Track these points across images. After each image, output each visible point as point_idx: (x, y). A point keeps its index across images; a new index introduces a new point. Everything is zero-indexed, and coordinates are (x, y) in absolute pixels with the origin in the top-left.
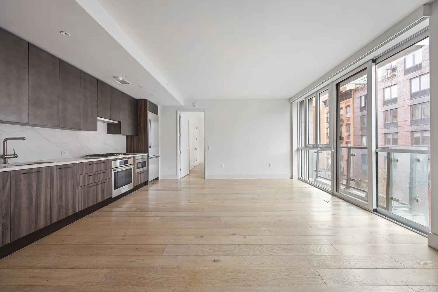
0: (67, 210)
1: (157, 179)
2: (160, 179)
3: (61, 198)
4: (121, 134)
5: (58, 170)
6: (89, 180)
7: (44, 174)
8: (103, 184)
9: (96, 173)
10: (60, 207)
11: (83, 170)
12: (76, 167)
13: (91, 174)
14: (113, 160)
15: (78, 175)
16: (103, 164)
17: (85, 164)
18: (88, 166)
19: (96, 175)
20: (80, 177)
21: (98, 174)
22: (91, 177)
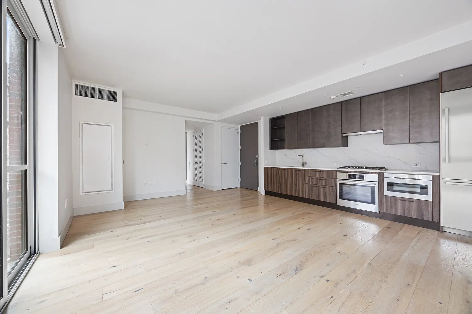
0: (299, 193)
3: (296, 185)
6: (312, 181)
7: (289, 170)
8: (326, 189)
9: (319, 178)
10: (296, 190)
11: (308, 174)
12: (304, 171)
13: (314, 178)
14: (337, 171)
16: (325, 173)
17: (309, 170)
18: (312, 172)
19: (319, 180)
20: (306, 177)
21: (320, 179)
22: (314, 181)
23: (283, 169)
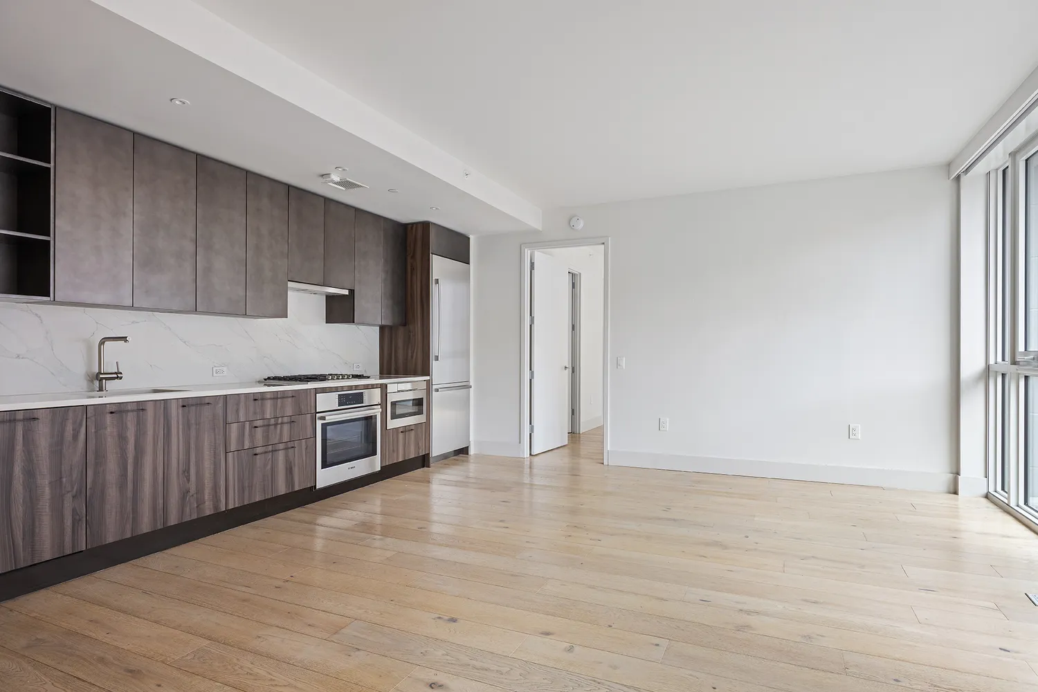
0: (200, 502)
1: (464, 451)
2: (472, 451)
3: (186, 472)
4: (354, 322)
5: (181, 409)
6: (252, 436)
7: (151, 410)
8: (291, 451)
9: (272, 421)
10: (184, 494)
11: (237, 411)
12: (221, 405)
13: (259, 423)
14: (317, 391)
15: (226, 423)
16: (290, 399)
17: (243, 398)
18: (252, 403)
19: (272, 427)
20: (230, 428)
21: (276, 425)
22: (259, 432)
23: (109, 409)
